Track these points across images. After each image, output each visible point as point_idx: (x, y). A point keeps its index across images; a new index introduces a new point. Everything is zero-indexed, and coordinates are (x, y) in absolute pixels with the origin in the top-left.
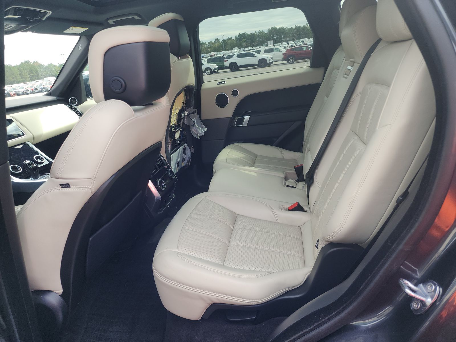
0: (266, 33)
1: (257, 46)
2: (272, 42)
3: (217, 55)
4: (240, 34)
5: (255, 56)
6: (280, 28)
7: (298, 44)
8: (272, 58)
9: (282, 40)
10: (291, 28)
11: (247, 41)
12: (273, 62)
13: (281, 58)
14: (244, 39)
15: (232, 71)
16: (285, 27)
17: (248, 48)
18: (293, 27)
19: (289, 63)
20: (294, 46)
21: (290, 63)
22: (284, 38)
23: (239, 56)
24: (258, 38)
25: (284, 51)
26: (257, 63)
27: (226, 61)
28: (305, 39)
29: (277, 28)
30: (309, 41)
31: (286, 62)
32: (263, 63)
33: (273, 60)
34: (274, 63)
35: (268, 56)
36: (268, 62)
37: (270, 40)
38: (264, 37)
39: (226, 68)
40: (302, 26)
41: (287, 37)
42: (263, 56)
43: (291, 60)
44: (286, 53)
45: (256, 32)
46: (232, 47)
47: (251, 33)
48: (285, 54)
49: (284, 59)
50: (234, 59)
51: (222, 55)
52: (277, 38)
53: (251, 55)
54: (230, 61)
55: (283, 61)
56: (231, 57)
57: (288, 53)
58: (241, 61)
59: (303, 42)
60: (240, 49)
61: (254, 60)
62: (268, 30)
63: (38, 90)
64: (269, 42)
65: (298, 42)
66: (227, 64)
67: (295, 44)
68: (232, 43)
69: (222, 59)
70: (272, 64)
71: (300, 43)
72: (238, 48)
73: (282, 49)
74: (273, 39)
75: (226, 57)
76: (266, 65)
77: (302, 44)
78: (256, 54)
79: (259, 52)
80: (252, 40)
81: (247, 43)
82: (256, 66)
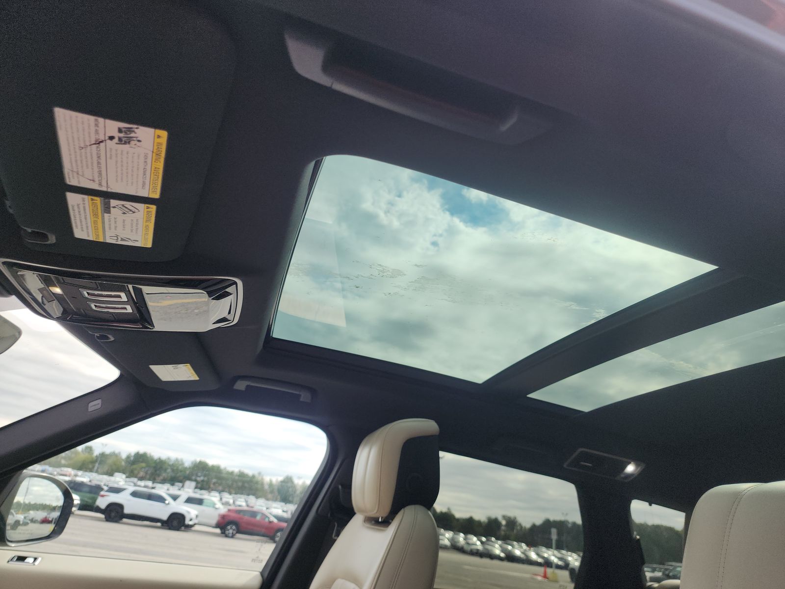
0: (188, 466)
1: (163, 482)
2: (193, 484)
3: (76, 475)
5: (167, 504)
6: (213, 466)
7: (237, 503)
8: (197, 516)
9: (209, 487)
11: (146, 469)
12: (195, 524)
13: (214, 521)
18: (236, 470)
19: (224, 534)
20: (230, 503)
21: (227, 536)
22: (214, 484)
23: (135, 494)
24: (169, 470)
25: (223, 510)
26: (165, 517)
27: (103, 496)
29: (208, 465)
30: (258, 504)
31: (218, 531)
33: (196, 522)
34: (197, 527)
35: (191, 512)
36: (187, 522)
37: (190, 479)
38: (181, 472)
39: (98, 510)
40: (250, 475)
41: (220, 484)
42: (180, 507)
43: (231, 531)
44: (224, 515)
45: (169, 458)
47: (159, 458)
48: (223, 517)
49: (219, 526)
50: (122, 498)
51: (88, 480)
52: (203, 481)
53: (161, 499)
54: (113, 498)
55: (214, 527)
56: (117, 490)
57: (229, 515)
58: (132, 506)
59: (246, 502)
60: (128, 479)
61: (163, 512)
62: (191, 463)
64: (188, 483)
65: (239, 500)
66: (102, 503)
67: (233, 501)
68: (119, 464)
69: (96, 490)
70: (192, 529)
71: (242, 502)
72: (124, 476)
73: (219, 505)
74: (195, 480)
75: (106, 488)
76: (180, 528)
77: (244, 504)
78: (169, 500)
79: (175, 498)
80: (156, 471)
81: (146, 473)
82: (159, 524)
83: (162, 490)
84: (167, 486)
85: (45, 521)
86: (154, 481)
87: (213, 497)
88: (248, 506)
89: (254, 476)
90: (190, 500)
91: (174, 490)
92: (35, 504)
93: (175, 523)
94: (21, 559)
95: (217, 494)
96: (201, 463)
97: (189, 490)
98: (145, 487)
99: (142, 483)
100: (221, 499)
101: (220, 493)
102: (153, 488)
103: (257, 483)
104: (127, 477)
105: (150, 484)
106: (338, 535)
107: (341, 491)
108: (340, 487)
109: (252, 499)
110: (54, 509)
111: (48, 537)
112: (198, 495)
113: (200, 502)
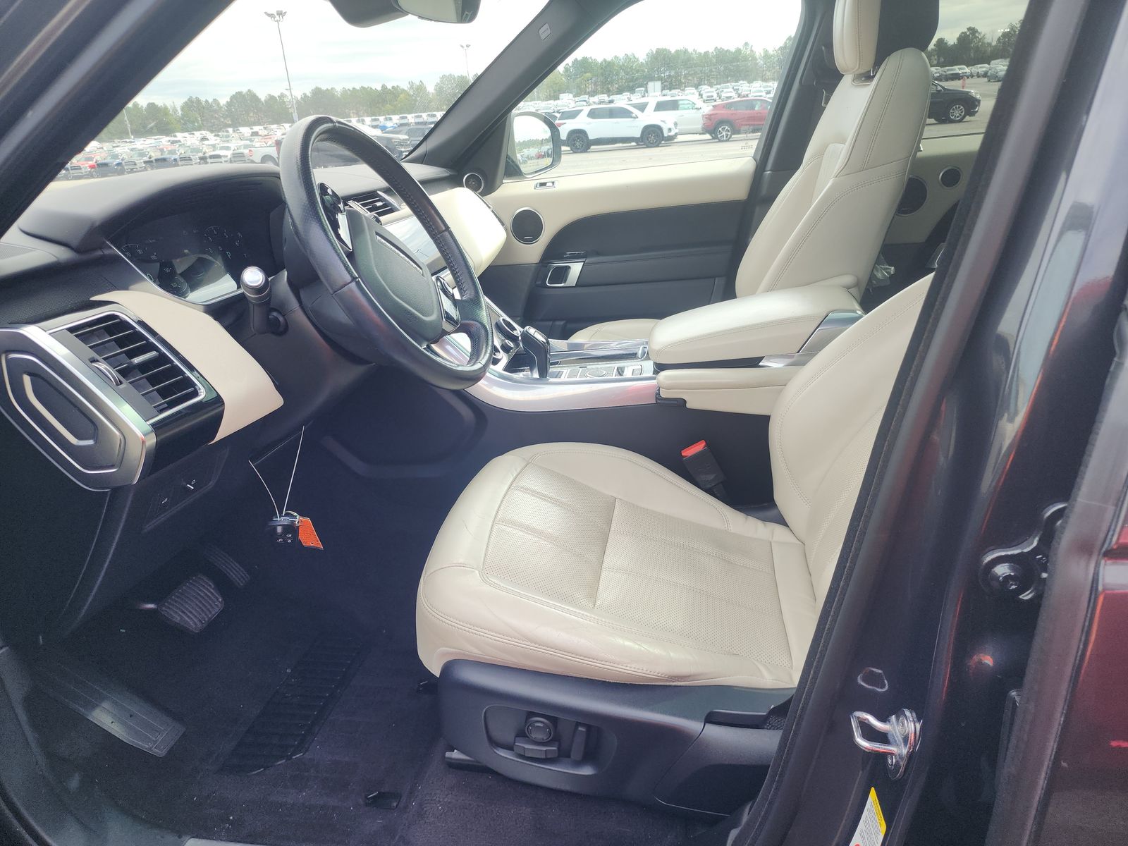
0: (644, 61)
1: (620, 92)
2: (658, 84)
4: (576, 59)
5: (635, 118)
6: (677, 52)
7: (724, 95)
8: (676, 124)
9: (681, 83)
10: (706, 53)
11: (594, 79)
12: (676, 134)
13: (699, 126)
14: (585, 73)
15: (575, 152)
16: (690, 50)
17: (596, 97)
18: (711, 50)
19: (716, 138)
20: (714, 98)
22: (685, 76)
23: (593, 114)
24: (622, 73)
25: (707, 109)
26: (638, 134)
27: (560, 125)
28: (741, 82)
29: (670, 52)
30: (753, 90)
31: (708, 136)
32: (652, 137)
33: (677, 131)
34: (680, 138)
35: (666, 120)
36: (666, 134)
37: (652, 79)
38: (637, 71)
40: (734, 50)
41: (694, 76)
42: (651, 117)
43: (724, 133)
44: (710, 115)
45: (616, 58)
46: (555, 92)
47: (605, 60)
48: (709, 117)
49: (706, 130)
50: (582, 122)
52: (669, 76)
53: (625, 113)
54: (571, 125)
55: (700, 134)
56: (573, 115)
57: (716, 114)
58: (596, 129)
59: (736, 90)
60: (577, 99)
61: (632, 128)
62: (647, 55)
63: (83, 171)
64: (651, 85)
65: (725, 90)
66: (564, 132)
67: (718, 94)
68: (557, 82)
70: (676, 140)
71: (729, 91)
72: (571, 96)
73: (699, 103)
74: (660, 79)
75: (558, 115)
76: (660, 143)
77: (734, 94)
78: (636, 112)
79: (642, 107)
80: (606, 78)
81: (595, 84)
82: (634, 144)
83: (621, 101)
84: (626, 95)
85: (540, 156)
86: (609, 92)
87: (689, 95)
88: (739, 96)
89: (738, 51)
90: (661, 107)
91: (636, 98)
92: (524, 141)
93: (652, 139)
94: (543, 184)
95: (693, 90)
96: (658, 51)
97: (655, 93)
98: (601, 102)
99: (596, 99)
100: (701, 95)
101: (697, 88)
102: (611, 102)
103: (745, 59)
104: (575, 96)
105: (605, 97)
106: (827, 103)
107: (824, 52)
108: (823, 48)
109: (744, 86)
110: (542, 142)
111: (552, 165)
112: (669, 96)
113: (674, 105)
